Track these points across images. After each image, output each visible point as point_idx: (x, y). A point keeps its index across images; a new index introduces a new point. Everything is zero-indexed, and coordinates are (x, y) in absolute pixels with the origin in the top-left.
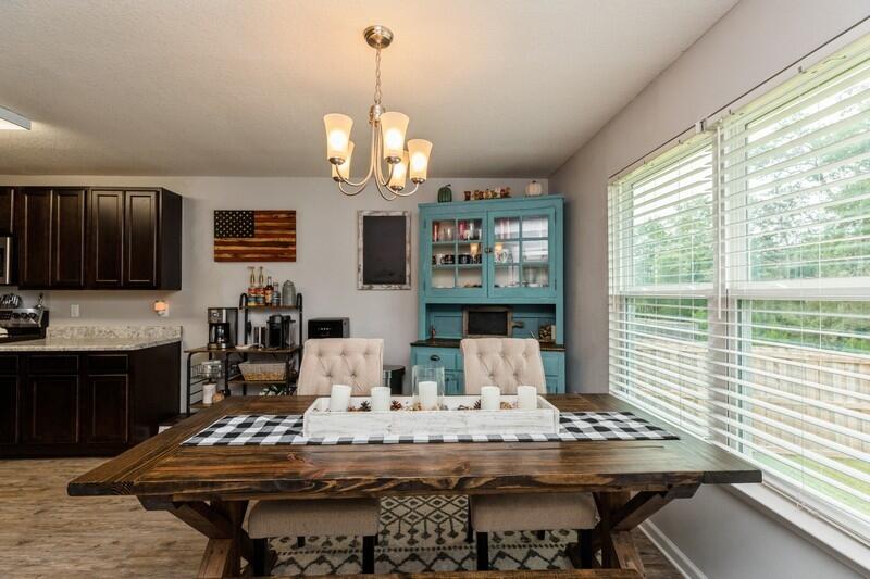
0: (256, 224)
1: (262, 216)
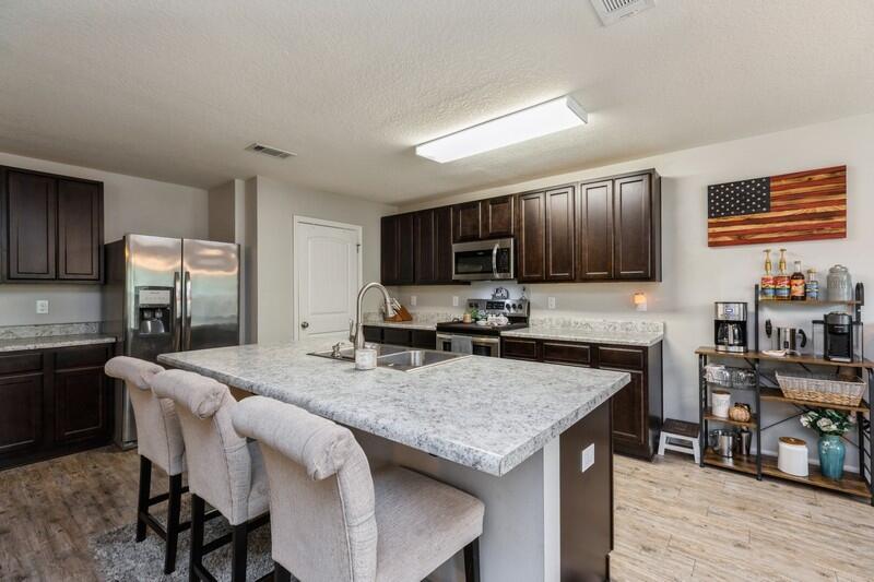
0: (773, 194)
1: (784, 182)
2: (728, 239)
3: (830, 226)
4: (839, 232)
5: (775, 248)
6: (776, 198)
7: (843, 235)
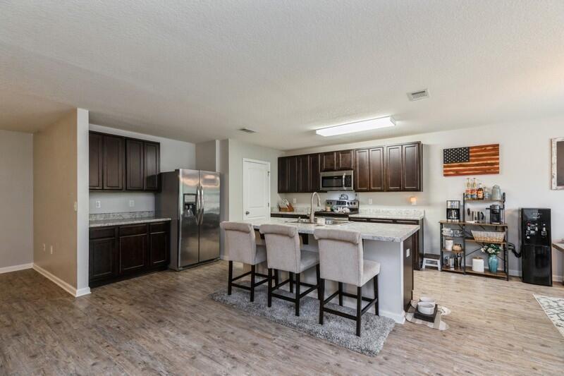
0: (471, 154)
1: (475, 149)
2: (452, 173)
3: (492, 169)
4: (496, 171)
5: (471, 177)
6: (472, 156)
7: (498, 173)
